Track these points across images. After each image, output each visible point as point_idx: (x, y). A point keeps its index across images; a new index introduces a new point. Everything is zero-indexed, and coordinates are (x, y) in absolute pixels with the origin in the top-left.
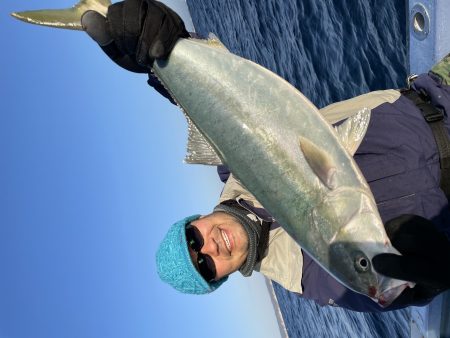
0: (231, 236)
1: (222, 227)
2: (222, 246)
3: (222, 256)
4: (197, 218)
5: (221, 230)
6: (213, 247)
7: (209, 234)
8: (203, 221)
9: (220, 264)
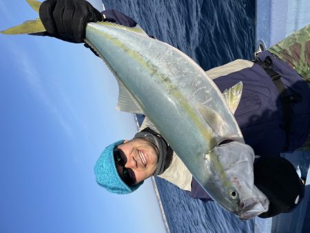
0: (146, 155)
1: (139, 149)
2: (139, 162)
3: (139, 168)
4: (122, 143)
5: (138, 151)
6: (133, 163)
7: (130, 154)
8: (126, 145)
9: (138, 174)
